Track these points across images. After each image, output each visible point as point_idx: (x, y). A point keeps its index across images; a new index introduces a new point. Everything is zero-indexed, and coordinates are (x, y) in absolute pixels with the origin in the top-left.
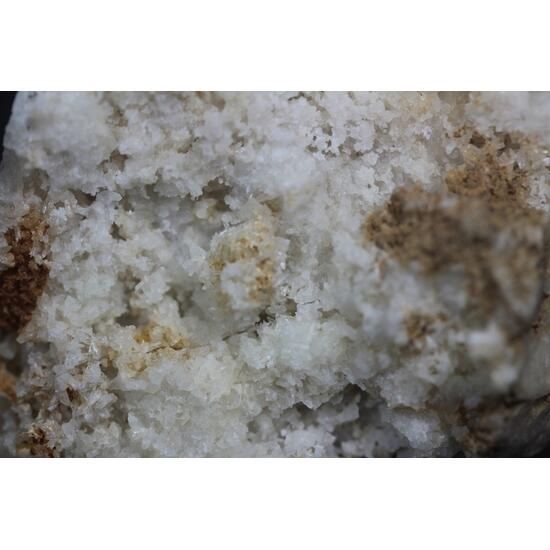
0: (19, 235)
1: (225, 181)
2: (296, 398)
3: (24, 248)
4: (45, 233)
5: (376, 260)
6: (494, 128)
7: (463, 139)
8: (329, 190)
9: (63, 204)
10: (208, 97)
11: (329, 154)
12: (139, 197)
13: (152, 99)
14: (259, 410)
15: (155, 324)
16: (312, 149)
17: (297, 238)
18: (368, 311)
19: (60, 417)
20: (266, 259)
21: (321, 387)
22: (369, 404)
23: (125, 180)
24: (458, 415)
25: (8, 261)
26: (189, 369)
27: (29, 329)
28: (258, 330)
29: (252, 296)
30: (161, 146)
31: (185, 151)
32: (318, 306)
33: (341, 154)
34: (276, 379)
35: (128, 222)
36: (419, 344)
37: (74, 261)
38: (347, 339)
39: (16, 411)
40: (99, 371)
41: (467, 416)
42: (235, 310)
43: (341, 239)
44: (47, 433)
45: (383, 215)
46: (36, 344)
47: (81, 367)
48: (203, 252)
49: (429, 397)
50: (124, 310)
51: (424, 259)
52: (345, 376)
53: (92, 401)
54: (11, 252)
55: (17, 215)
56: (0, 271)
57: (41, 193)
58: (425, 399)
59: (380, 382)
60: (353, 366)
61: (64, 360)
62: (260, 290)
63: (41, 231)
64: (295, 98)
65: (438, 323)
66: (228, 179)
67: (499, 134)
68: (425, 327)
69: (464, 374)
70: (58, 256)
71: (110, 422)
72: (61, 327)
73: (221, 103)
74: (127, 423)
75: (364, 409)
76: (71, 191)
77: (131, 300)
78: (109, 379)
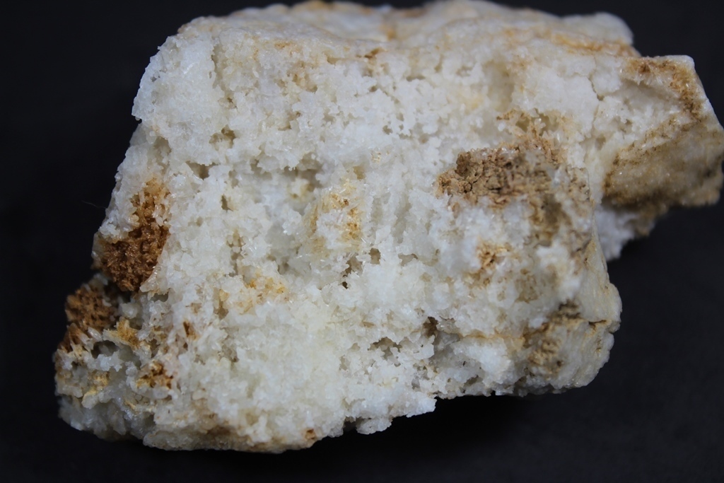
0: (143, 200)
1: (317, 156)
2: (382, 332)
3: (148, 212)
4: (165, 197)
5: (449, 204)
6: (537, 110)
7: (511, 121)
8: (403, 161)
9: (181, 174)
10: (303, 83)
11: (402, 136)
12: (244, 174)
13: (257, 85)
14: (350, 345)
15: (259, 276)
16: (387, 130)
17: (378, 199)
18: (444, 246)
19: (177, 350)
20: (356, 208)
21: (403, 322)
22: (441, 347)
23: (233, 153)
24: (523, 339)
25: (133, 221)
26: (289, 309)
27: (151, 280)
28: (347, 280)
29: (344, 238)
30: (264, 124)
31: (284, 129)
32: (398, 252)
33: (411, 138)
34: (365, 317)
35: (235, 195)
36: (489, 271)
37: (189, 224)
38: (425, 278)
39: (138, 353)
40: (212, 310)
41: (530, 342)
42: (331, 251)
43: (416, 195)
44: (166, 364)
45: (452, 173)
46: (156, 294)
47: (196, 308)
48: (300, 216)
49: (498, 323)
50: (231, 270)
51: (491, 194)
52: (423, 311)
53: (205, 335)
54: (136, 213)
55: (141, 183)
56: (125, 232)
57: (163, 165)
58: (493, 326)
59: (454, 314)
60: (430, 301)
61: (181, 300)
62: (351, 233)
63: (162, 196)
64: (373, 89)
65: (504, 252)
66: (319, 155)
67: (541, 116)
68: (494, 256)
69: (527, 301)
70: (177, 218)
71: (221, 357)
72: (179, 276)
73: (315, 89)
74: (235, 360)
75: (436, 351)
76: (188, 163)
77: (238, 261)
78: (221, 318)
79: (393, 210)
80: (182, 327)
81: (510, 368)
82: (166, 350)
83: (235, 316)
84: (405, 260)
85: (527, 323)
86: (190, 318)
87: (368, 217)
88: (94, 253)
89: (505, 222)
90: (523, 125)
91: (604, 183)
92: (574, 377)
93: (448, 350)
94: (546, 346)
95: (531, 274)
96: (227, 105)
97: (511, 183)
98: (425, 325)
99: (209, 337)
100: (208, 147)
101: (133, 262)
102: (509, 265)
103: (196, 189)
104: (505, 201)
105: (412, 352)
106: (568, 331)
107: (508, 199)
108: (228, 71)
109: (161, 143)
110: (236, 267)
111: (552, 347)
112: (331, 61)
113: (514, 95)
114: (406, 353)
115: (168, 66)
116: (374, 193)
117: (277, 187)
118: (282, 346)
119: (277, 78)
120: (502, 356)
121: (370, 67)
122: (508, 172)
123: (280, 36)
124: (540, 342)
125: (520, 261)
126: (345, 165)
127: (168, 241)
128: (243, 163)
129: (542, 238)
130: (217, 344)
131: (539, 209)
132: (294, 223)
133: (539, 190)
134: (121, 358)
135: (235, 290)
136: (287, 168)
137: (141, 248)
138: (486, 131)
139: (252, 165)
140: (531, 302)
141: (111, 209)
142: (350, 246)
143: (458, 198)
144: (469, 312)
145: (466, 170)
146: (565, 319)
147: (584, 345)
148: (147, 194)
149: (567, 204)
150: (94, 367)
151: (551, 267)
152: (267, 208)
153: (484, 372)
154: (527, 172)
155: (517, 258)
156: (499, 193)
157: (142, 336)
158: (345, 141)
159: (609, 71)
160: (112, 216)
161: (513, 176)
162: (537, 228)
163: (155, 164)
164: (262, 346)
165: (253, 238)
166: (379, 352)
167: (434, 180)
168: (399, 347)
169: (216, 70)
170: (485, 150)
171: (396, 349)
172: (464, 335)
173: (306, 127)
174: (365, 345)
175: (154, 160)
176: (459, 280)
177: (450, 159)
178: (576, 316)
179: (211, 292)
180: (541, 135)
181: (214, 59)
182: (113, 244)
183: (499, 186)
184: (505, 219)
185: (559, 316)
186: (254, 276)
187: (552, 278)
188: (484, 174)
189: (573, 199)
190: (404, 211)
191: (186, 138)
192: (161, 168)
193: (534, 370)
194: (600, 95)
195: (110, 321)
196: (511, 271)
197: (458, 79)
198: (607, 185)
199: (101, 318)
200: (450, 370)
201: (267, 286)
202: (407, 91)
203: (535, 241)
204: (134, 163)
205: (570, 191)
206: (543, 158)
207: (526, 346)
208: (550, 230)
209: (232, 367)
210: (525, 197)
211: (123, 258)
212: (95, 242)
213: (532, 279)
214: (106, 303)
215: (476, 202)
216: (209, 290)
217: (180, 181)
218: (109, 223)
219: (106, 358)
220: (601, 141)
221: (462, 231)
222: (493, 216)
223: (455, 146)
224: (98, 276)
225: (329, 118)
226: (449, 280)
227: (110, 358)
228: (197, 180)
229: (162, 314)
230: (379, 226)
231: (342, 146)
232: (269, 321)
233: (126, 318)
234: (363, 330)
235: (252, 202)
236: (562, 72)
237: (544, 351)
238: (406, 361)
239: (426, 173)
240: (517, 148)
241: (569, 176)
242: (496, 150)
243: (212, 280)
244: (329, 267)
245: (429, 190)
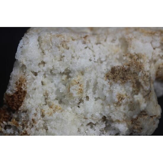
0: (19, 83)
1: (70, 69)
2: (90, 121)
3: (20, 86)
4: (25, 82)
5: (109, 83)
6: (135, 53)
7: (127, 56)
8: (95, 70)
9: (29, 75)
10: (65, 47)
11: (95, 62)
12: (48, 74)
13: (51, 48)
14: (81, 125)
15: (53, 105)
16: (90, 60)
17: (88, 81)
18: (107, 95)
19: (30, 127)
20: (81, 84)
21: (96, 117)
22: (108, 124)
23: (45, 68)
24: (131, 122)
25: (16, 89)
26: (63, 114)
27: (22, 107)
28: (79, 105)
29: (78, 93)
30: (54, 59)
31: (60, 61)
32: (94, 97)
33: (98, 62)
34: (85, 116)
35: (45, 81)
36: (121, 102)
37: (32, 90)
38: (102, 104)
39: (19, 128)
40: (40, 115)
41: (133, 122)
42: (74, 97)
43: (99, 80)
44: (27, 131)
45: (110, 73)
46: (23, 111)
47: (35, 115)
48: (65, 86)
49: (124, 117)
51: (121, 80)
52: (102, 114)
53: (38, 123)
54: (17, 87)
55: (18, 78)
56: (14, 93)
57: (24, 72)
58: (123, 118)
59: (111, 115)
60: (104, 111)
61: (31, 112)
62: (80, 92)
63: (24, 82)
64: (86, 48)
65: (125, 96)
66: (70, 68)
67: (136, 55)
68: (122, 98)
69: (132, 111)
70: (29, 89)
71: (43, 129)
72: (30, 105)
73: (68, 49)
74: (47, 130)
75: (106, 125)
76: (31, 72)
77: (47, 100)
78: (43, 117)
79: (92, 84)
80: (32, 120)
81: (128, 130)
82: (27, 127)
83: (47, 116)
84: (96, 99)
85: (132, 117)
86: (34, 118)
87: (85, 87)
88: (4, 99)
89: (125, 88)
90: (131, 57)
92: (147, 132)
93: (110, 125)
94: (137, 124)
95: (133, 103)
96: (42, 54)
97: (126, 77)
98: (103, 118)
99: (39, 123)
100: (37, 67)
101: (16, 101)
102: (127, 100)
103: (34, 79)
104: (125, 82)
105: (99, 126)
106: (144, 119)
107: (126, 81)
108: (43, 44)
109: (24, 66)
110: (46, 102)
111: (139, 124)
112: (73, 40)
113: (128, 48)
114: (97, 127)
115: (25, 43)
116: (87, 79)
117: (58, 78)
118: (61, 125)
119: (57, 46)
120: (125, 127)
121: (85, 41)
122: (125, 73)
123: (58, 33)
124: (136, 123)
125: (130, 99)
126: (78, 71)
127: (26, 95)
128: (48, 71)
129: (136, 92)
130: (42, 125)
131: (135, 84)
132: (63, 89)
133: (135, 78)
134: (13, 130)
135: (46, 109)
136: (61, 72)
137: (18, 97)
138: (120, 59)
139: (50, 72)
140: (133, 111)
141: (9, 86)
142: (80, 95)
143: (111, 81)
144: (115, 114)
145: (114, 72)
146: (143, 116)
147: (149, 123)
148: (20, 81)
149: (142, 82)
150: (5, 132)
151: (138, 101)
152: (55, 84)
153: (120, 132)
154: (131, 73)
155: (129, 98)
156: (123, 79)
157: (20, 123)
158: (78, 64)
159: (156, 41)
160: (10, 88)
161: (127, 75)
162: (134, 89)
163: (22, 72)
164: (55, 125)
165: (51, 93)
166: (89, 126)
167: (104, 75)
168: (95, 125)
169: (39, 44)
170: (119, 66)
171: (94, 125)
172: (114, 121)
173: (66, 60)
174: (85, 124)
175: (21, 71)
176: (112, 105)
177: (109, 68)
178: (146, 115)
179: (40, 110)
180: (136, 60)
181: (38, 41)
182: (10, 96)
183: (123, 77)
184: (125, 87)
185: (141, 115)
186: (52, 105)
187: (138, 104)
188: (119, 74)
189: (144, 81)
190: (96, 84)
191: (31, 64)
192: (23, 73)
193: (134, 131)
194: (154, 47)
195: (9, 119)
196: (127, 102)
197: (112, 44)
198: (157, 75)
199: (6, 118)
200: (110, 131)
201: (56, 108)
202: (96, 48)
203: (134, 93)
204: (16, 72)
205: (144, 78)
206: (135, 69)
207: (132, 123)
208: (138, 90)
209: (46, 132)
210: (130, 80)
211: (13, 100)
212: (5, 95)
213: (133, 104)
214: (8, 114)
215: (117, 82)
216: (39, 110)
217: (29, 77)
218: (9, 90)
219: (9, 130)
220: (155, 61)
221: (113, 90)
222: (121, 86)
223: (111, 64)
224: (5, 105)
225: (73, 57)
226: (109, 105)
227: (10, 130)
228: (34, 77)
229: (25, 117)
230: (89, 89)
231: (77, 66)
232: (57, 118)
233: (14, 118)
234: (84, 120)
235: (50, 82)
236: (142, 41)
237: (137, 125)
238: (97, 129)
239: (102, 73)
240: (129, 65)
241: (143, 74)
242: (122, 66)
243: (40, 106)
244: (74, 102)
245: (103, 78)
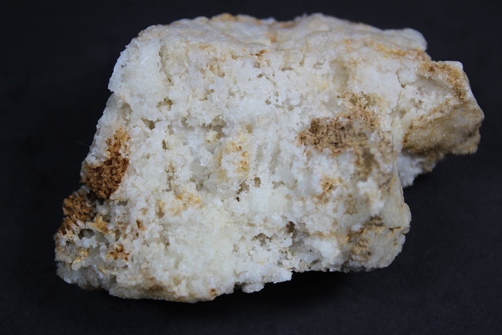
0: (113, 142)
1: (223, 117)
2: (260, 230)
3: (116, 149)
4: (127, 141)
5: (305, 151)
6: (362, 92)
7: (346, 99)
8: (277, 122)
9: (138, 126)
10: (216, 71)
11: (277, 106)
12: (177, 127)
13: (187, 71)
14: (240, 237)
15: (184, 192)
16: (268, 102)
17: (261, 146)
18: (300, 178)
19: (132, 237)
20: (246, 152)
21: (273, 224)
22: (297, 239)
23: (171, 114)
24: (348, 238)
25: (107, 155)
26: (203, 213)
27: (117, 192)
28: (239, 196)
29: (239, 170)
30: (191, 96)
31: (203, 100)
32: (272, 180)
33: (283, 107)
34: (250, 220)
35: (171, 140)
36: (328, 195)
37: (142, 158)
38: (288, 197)
39: (107, 238)
40: (154, 213)
41: (352, 239)
42: (230, 178)
43: (284, 144)
44: (125, 246)
45: (307, 131)
46: (120, 201)
47: (145, 211)
48: (211, 155)
49: (332, 227)
50: (167, 187)
51: (332, 147)
52: (286, 218)
53: (150, 228)
54: (109, 150)
55: (113, 131)
56: (102, 162)
57: (126, 120)
58: (329, 229)
59: (305, 220)
60: (291, 211)
61: (135, 206)
62: (242, 168)
63: (125, 140)
64: (260, 76)
65: (338, 183)
66: (225, 116)
67: (365, 96)
68: (331, 185)
69: (351, 214)
70: (134, 154)
71: (159, 242)
72: (134, 190)
73: (223, 75)
74: (168, 244)
75: (293, 242)
76: (142, 119)
77: (172, 182)
78: (160, 218)
79: (270, 153)
80: (136, 223)
81: (339, 255)
82: (125, 237)
83: (169, 217)
84: (276, 185)
85: (351, 228)
86: (141, 217)
87: (254, 158)
88: (82, 174)
89: (339, 165)
90: (353, 101)
91: (403, 140)
92: (379, 262)
93: (300, 242)
94: (361, 243)
95: (354, 197)
96: (168, 83)
97: (343, 141)
98: (287, 226)
99: (152, 229)
100: (155, 110)
101: (106, 180)
102: (341, 191)
103: (147, 136)
104: (339, 151)
105: (278, 242)
106: (376, 234)
107: (341, 150)
108: (169, 63)
109: (126, 106)
110: (170, 186)
111: (365, 244)
112: (234, 57)
113: (349, 82)
114: (274, 243)
115: (131, 58)
116: (258, 142)
117: (197, 135)
118: (197, 237)
119: (200, 67)
120: (334, 248)
121: (259, 61)
122: (342, 133)
123: (203, 41)
124: (358, 240)
125: (348, 189)
126: (240, 123)
127: (128, 168)
128: (177, 120)
129: (362, 175)
130: (157, 234)
131: (360, 157)
132: (207, 159)
133: (361, 145)
134: (96, 240)
135: (169, 200)
136: (204, 124)
137: (111, 172)
138: (330, 105)
139: (182, 121)
140: (354, 215)
141: (93, 146)
142: (242, 175)
143: (310, 148)
144: (315, 220)
145: (317, 130)
146: (374, 226)
147: (386, 242)
148: (116, 138)
149: (378, 156)
150: (80, 245)
151: (366, 194)
152: (191, 148)
153: (322, 257)
154: (354, 134)
155: (345, 187)
156: (336, 146)
157: (111, 227)
158: (241, 109)
159: (409, 69)
160: (94, 151)
161: (345, 136)
162: (359, 169)
163: (122, 120)
164: (185, 236)
165: (182, 168)
166: (258, 242)
167: (296, 136)
168: (270, 239)
169: (162, 61)
170: (328, 118)
171: (269, 240)
172: (311, 234)
173: (217, 99)
174: (249, 237)
175: (121, 117)
176: (309, 199)
177: (307, 122)
178: (381, 225)
179: (154, 201)
180: (365, 108)
181: (161, 54)
182: (94, 169)
183: (336, 141)
184: (339, 162)
185: (371, 224)
186: (181, 191)
187: (367, 201)
188: (327, 133)
189: (382, 152)
190: (277, 153)
191: (141, 104)
192: (125, 122)
193: (354, 257)
194: (403, 84)
195: (91, 216)
196: (342, 195)
197: (314, 70)
198: (405, 141)
199: (85, 214)
200: (302, 255)
201: (189, 198)
202: (282, 78)
203: (358, 177)
204: (109, 118)
205: (380, 146)
206: (364, 125)
207: (350, 241)
208: (367, 170)
209: (166, 248)
210: (352, 149)
211: (100, 178)
212: (83, 167)
213: (354, 201)
214: (88, 205)
215: (322, 151)
216: (153, 201)
217: (137, 131)
218: (92, 155)
219: (88, 240)
220: (403, 113)
221: (312, 169)
222: (332, 160)
223: (310, 113)
224: (84, 187)
225: (231, 94)
226: (303, 199)
227: (90, 240)
228: (148, 130)
229: (123, 214)
230: (261, 163)
231: (239, 112)
232: (190, 220)
233: (101, 215)
234: (248, 228)
235: (182, 145)
236: (379, 69)
237: (360, 246)
238: (275, 248)
239: (291, 130)
240: (349, 117)
241: (380, 137)
242: (335, 119)
243: (155, 193)
244: (229, 188)
245: (292, 142)
